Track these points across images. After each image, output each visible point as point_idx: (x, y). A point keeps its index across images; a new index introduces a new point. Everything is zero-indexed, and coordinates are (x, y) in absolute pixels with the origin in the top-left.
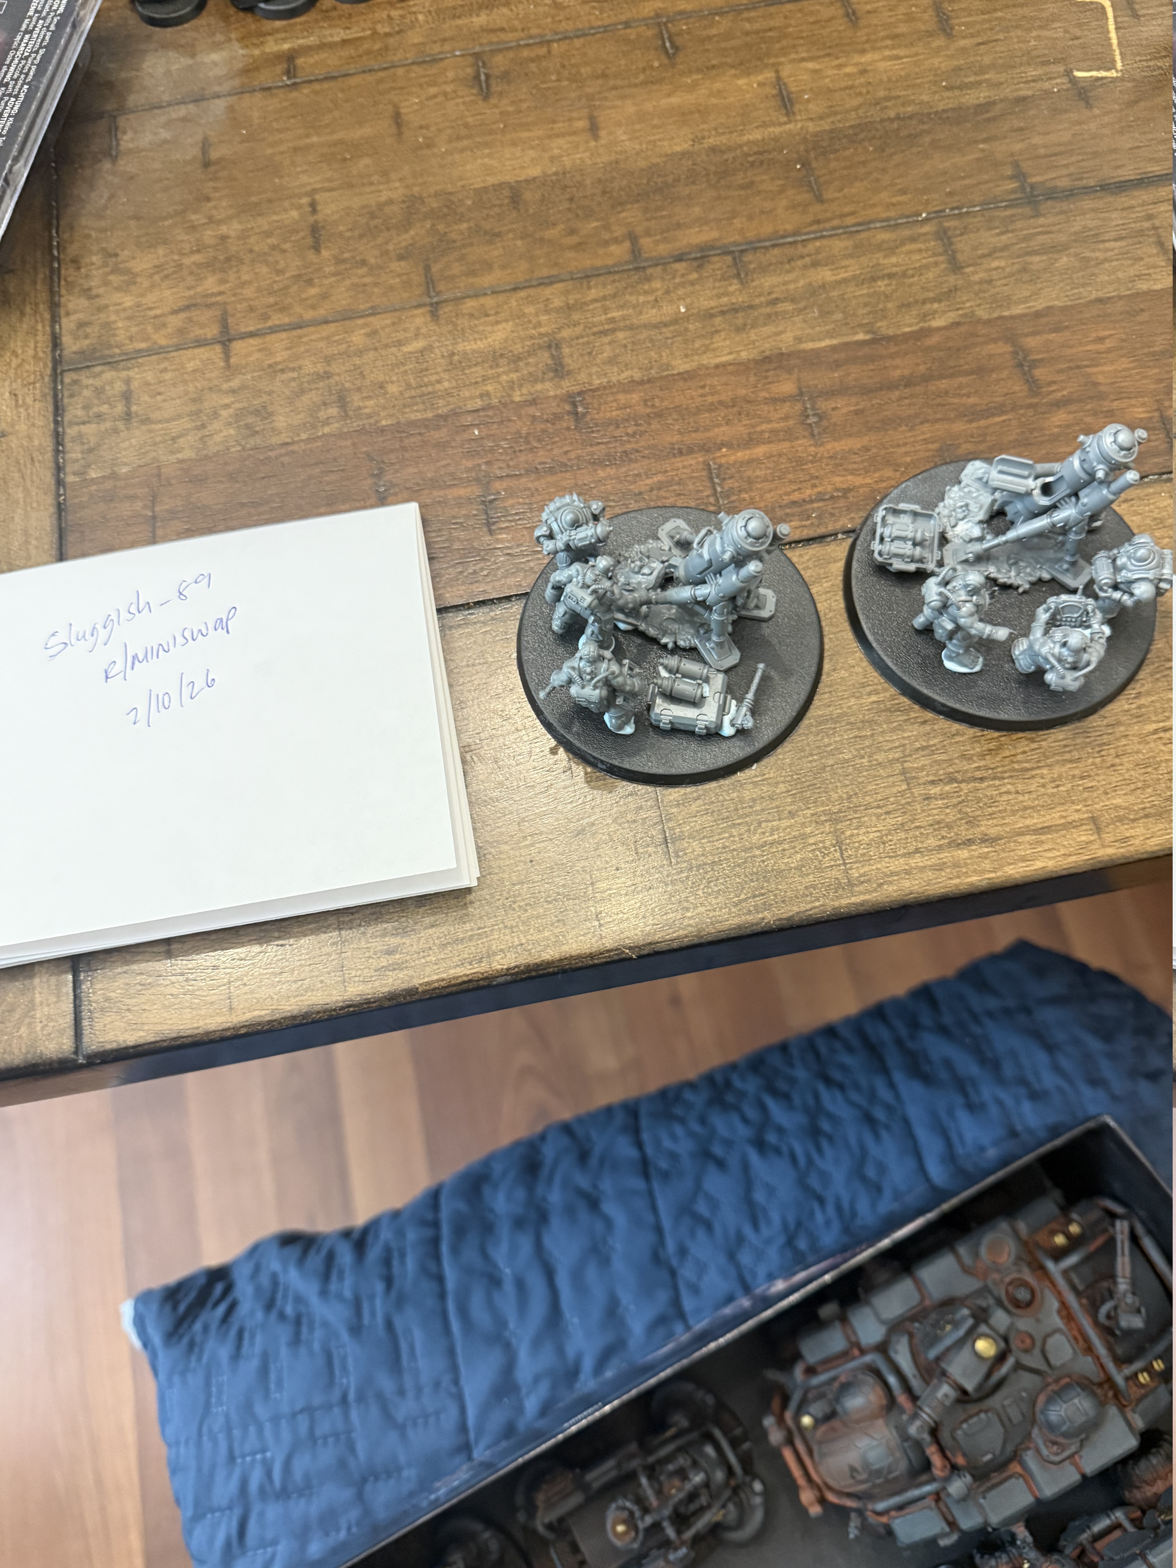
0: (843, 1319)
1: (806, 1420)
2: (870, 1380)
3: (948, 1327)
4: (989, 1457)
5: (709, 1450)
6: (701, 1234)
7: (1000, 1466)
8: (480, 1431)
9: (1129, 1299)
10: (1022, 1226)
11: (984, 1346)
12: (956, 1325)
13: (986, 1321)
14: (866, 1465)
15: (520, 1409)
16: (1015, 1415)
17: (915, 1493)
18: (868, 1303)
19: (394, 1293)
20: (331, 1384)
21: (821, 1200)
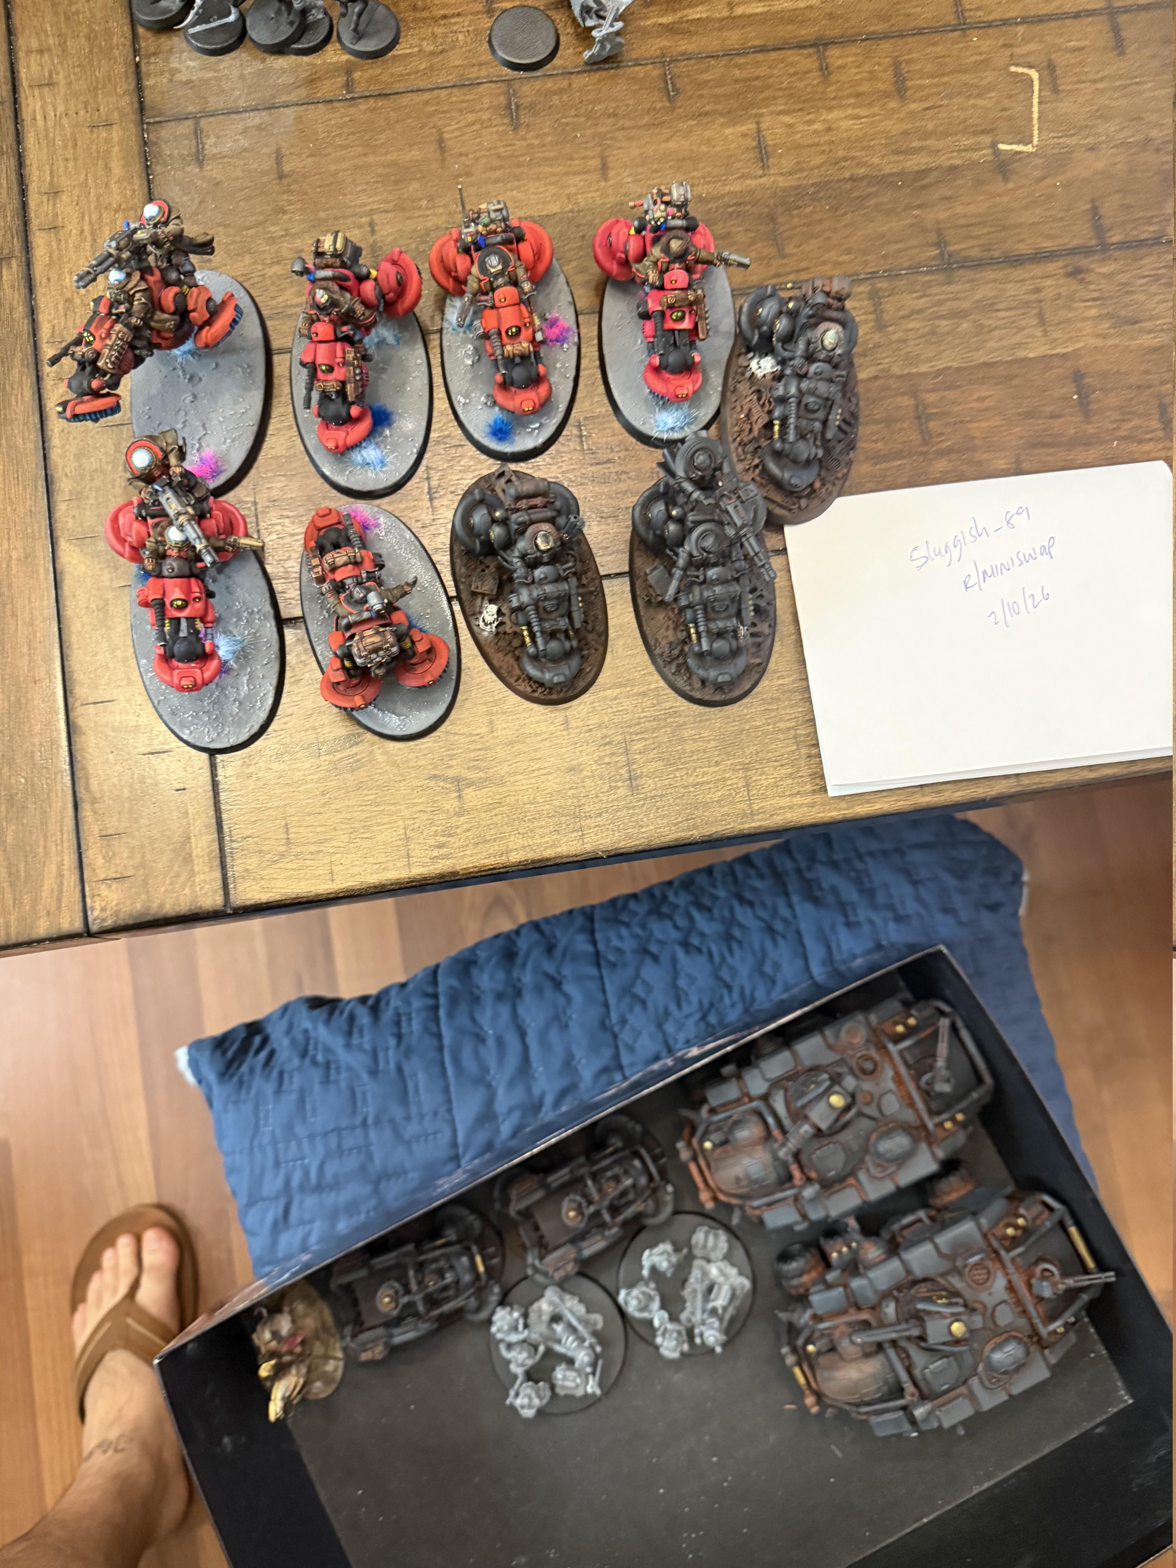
0: (739, 1077)
1: (708, 1145)
2: (755, 1119)
3: (812, 1086)
4: (833, 1173)
5: (637, 1163)
6: (638, 1008)
7: (841, 1179)
8: (467, 1147)
9: (943, 1072)
10: (873, 1018)
11: (836, 1100)
12: (818, 1084)
13: (839, 1083)
14: (748, 1176)
15: (497, 1131)
16: (854, 1146)
17: (780, 1195)
18: (757, 1066)
19: (403, 1046)
20: (354, 1112)
21: (729, 988)
